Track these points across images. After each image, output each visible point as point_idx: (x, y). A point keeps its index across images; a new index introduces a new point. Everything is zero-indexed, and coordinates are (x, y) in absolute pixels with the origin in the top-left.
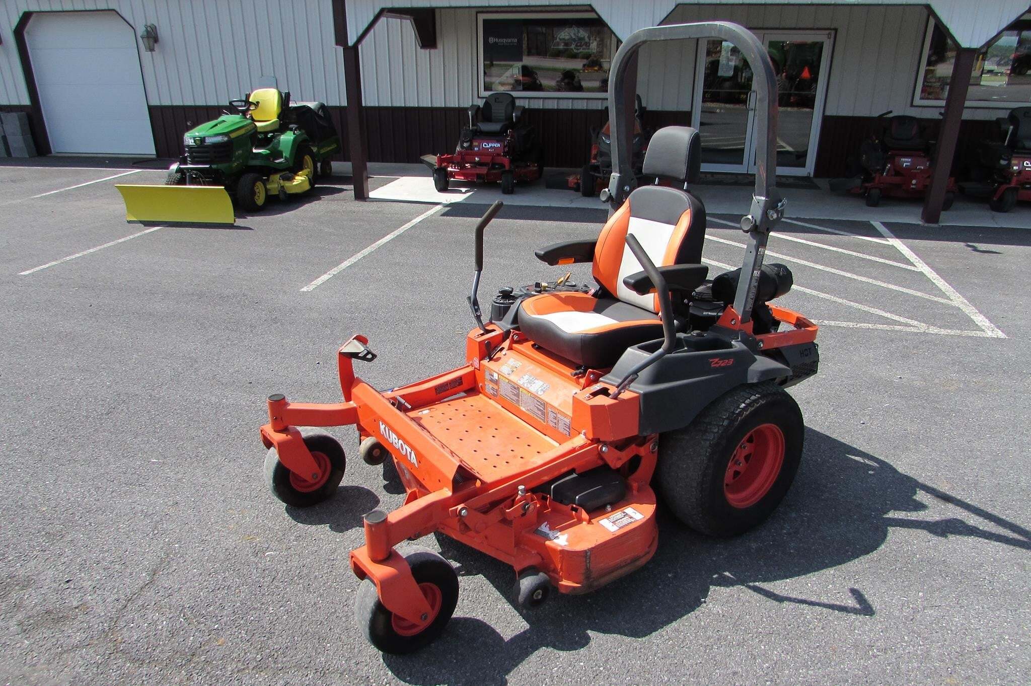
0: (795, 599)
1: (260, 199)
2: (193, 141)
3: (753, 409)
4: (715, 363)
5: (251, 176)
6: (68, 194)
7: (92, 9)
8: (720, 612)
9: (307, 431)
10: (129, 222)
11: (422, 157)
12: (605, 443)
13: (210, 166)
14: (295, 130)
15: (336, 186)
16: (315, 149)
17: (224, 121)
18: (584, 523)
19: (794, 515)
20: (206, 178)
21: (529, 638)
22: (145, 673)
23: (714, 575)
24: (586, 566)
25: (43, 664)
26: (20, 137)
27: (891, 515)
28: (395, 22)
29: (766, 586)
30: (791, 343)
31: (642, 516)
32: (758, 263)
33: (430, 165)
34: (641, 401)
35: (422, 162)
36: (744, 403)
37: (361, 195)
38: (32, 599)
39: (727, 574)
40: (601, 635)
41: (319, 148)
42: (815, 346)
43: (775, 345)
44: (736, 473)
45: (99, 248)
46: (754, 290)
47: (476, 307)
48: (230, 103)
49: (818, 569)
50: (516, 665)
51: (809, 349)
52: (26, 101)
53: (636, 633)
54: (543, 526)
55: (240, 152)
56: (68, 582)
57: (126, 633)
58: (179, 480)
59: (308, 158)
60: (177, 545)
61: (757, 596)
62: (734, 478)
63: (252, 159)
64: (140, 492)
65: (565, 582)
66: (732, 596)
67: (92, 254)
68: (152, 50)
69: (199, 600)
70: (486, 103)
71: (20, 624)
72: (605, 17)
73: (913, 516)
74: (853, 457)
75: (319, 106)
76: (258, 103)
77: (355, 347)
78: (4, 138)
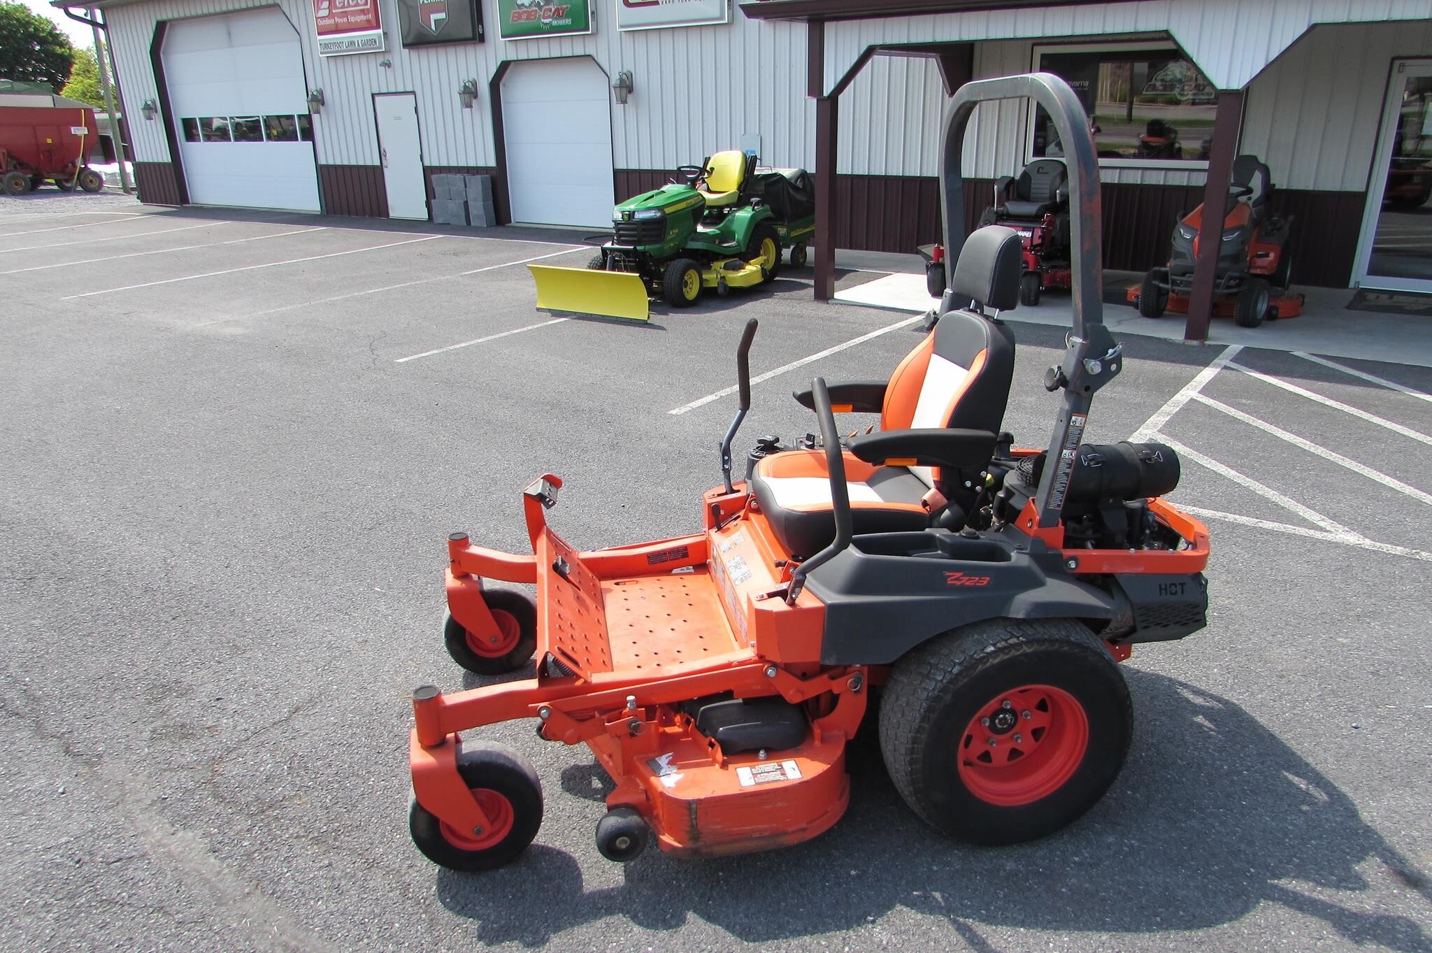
1: (692, 292)
2: (620, 215)
3: (1006, 657)
4: (953, 578)
5: (684, 261)
6: (499, 272)
7: (580, 54)
8: (884, 942)
9: (490, 584)
10: (538, 310)
11: (919, 248)
12: (774, 665)
13: (635, 248)
14: (757, 204)
15: (802, 281)
16: (782, 231)
17: (663, 192)
18: (717, 766)
19: (1111, 839)
20: (629, 261)
21: (613, 898)
22: (218, 811)
23: (913, 891)
24: (691, 821)
25: (146, 776)
26: (480, 203)
27: (1283, 882)
28: (918, 62)
29: (982, 929)
30: (1140, 570)
31: (799, 776)
32: (1074, 439)
33: (926, 257)
34: (826, 614)
35: (918, 252)
36: (994, 645)
37: (824, 294)
38: (179, 709)
39: (937, 895)
40: (701, 921)
41: (790, 230)
42: (1199, 582)
43: (1106, 569)
44: (1014, 753)
45: (489, 338)
46: (1064, 479)
47: (726, 458)
48: (679, 169)
49: (1086, 927)
50: (572, 925)
51: (1182, 585)
52: (492, 163)
53: (746, 934)
54: (664, 757)
55: (676, 231)
56: (218, 699)
57: (230, 766)
58: (385, 616)
59: (769, 244)
60: (335, 687)
61: (955, 937)
62: (1009, 759)
63: (693, 240)
64: (342, 621)
65: (667, 838)
66: (919, 926)
67: (477, 346)
68: (624, 102)
69: (314, 750)
70: (1025, 175)
71: (154, 731)
72: (1189, 48)
73: (1323, 894)
74: (1291, 777)
75: (798, 174)
76: (712, 169)
77: (536, 488)
78: (466, 203)
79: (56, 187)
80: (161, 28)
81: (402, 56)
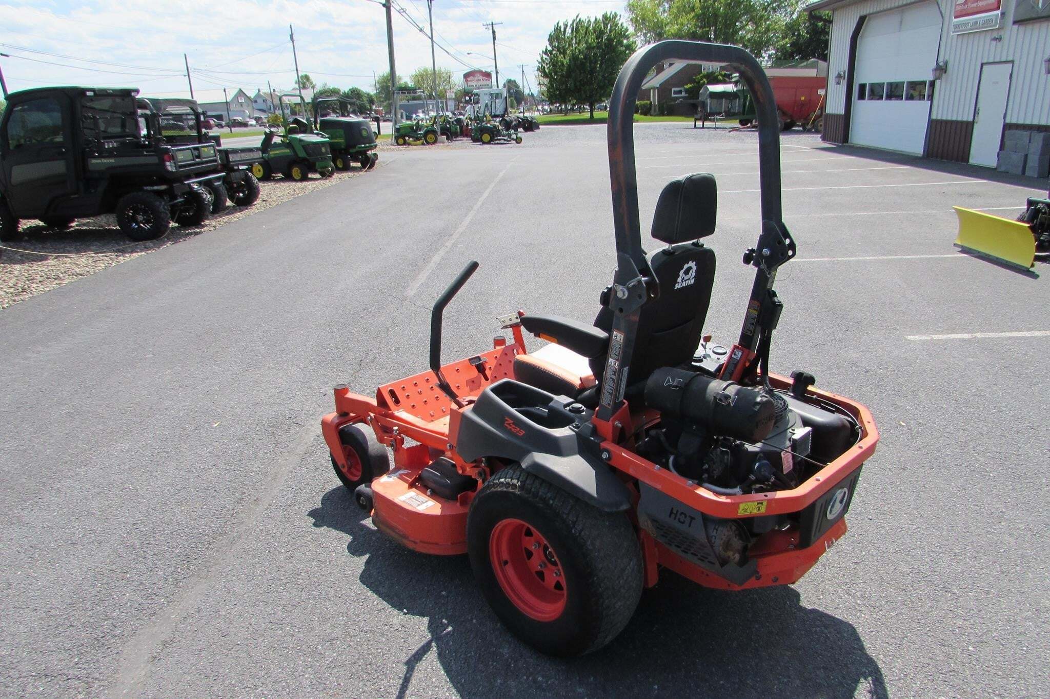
0: (411, 675)
4: (508, 423)
10: (955, 245)
12: (449, 442)
18: (408, 485)
19: (581, 691)
23: (446, 619)
29: (431, 657)
30: (659, 487)
31: (423, 510)
34: (460, 419)
39: (450, 629)
40: (365, 561)
43: (631, 472)
46: (611, 384)
51: (692, 518)
53: (366, 577)
61: (417, 647)
78: (1026, 156)
79: (801, 129)
80: (862, 21)
81: (1012, 32)
